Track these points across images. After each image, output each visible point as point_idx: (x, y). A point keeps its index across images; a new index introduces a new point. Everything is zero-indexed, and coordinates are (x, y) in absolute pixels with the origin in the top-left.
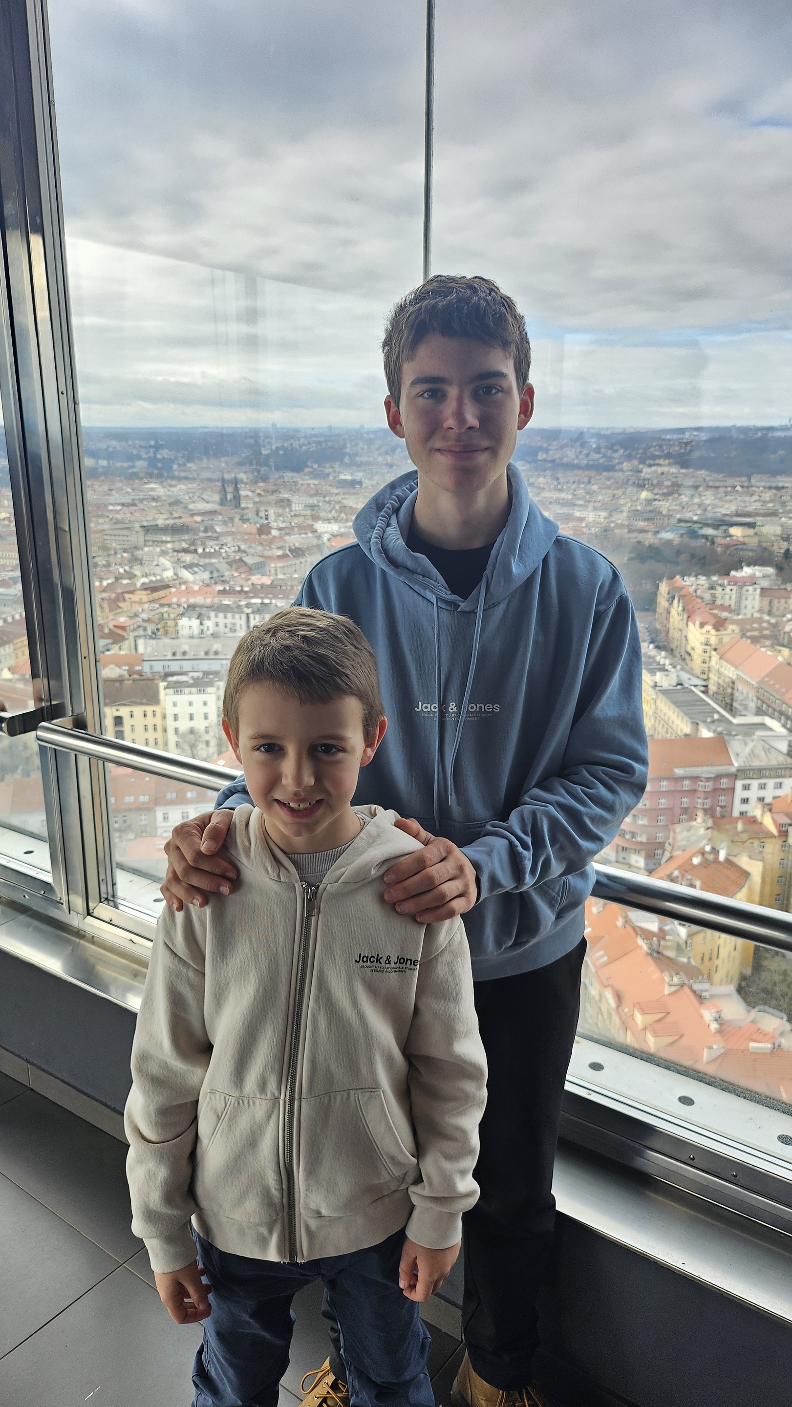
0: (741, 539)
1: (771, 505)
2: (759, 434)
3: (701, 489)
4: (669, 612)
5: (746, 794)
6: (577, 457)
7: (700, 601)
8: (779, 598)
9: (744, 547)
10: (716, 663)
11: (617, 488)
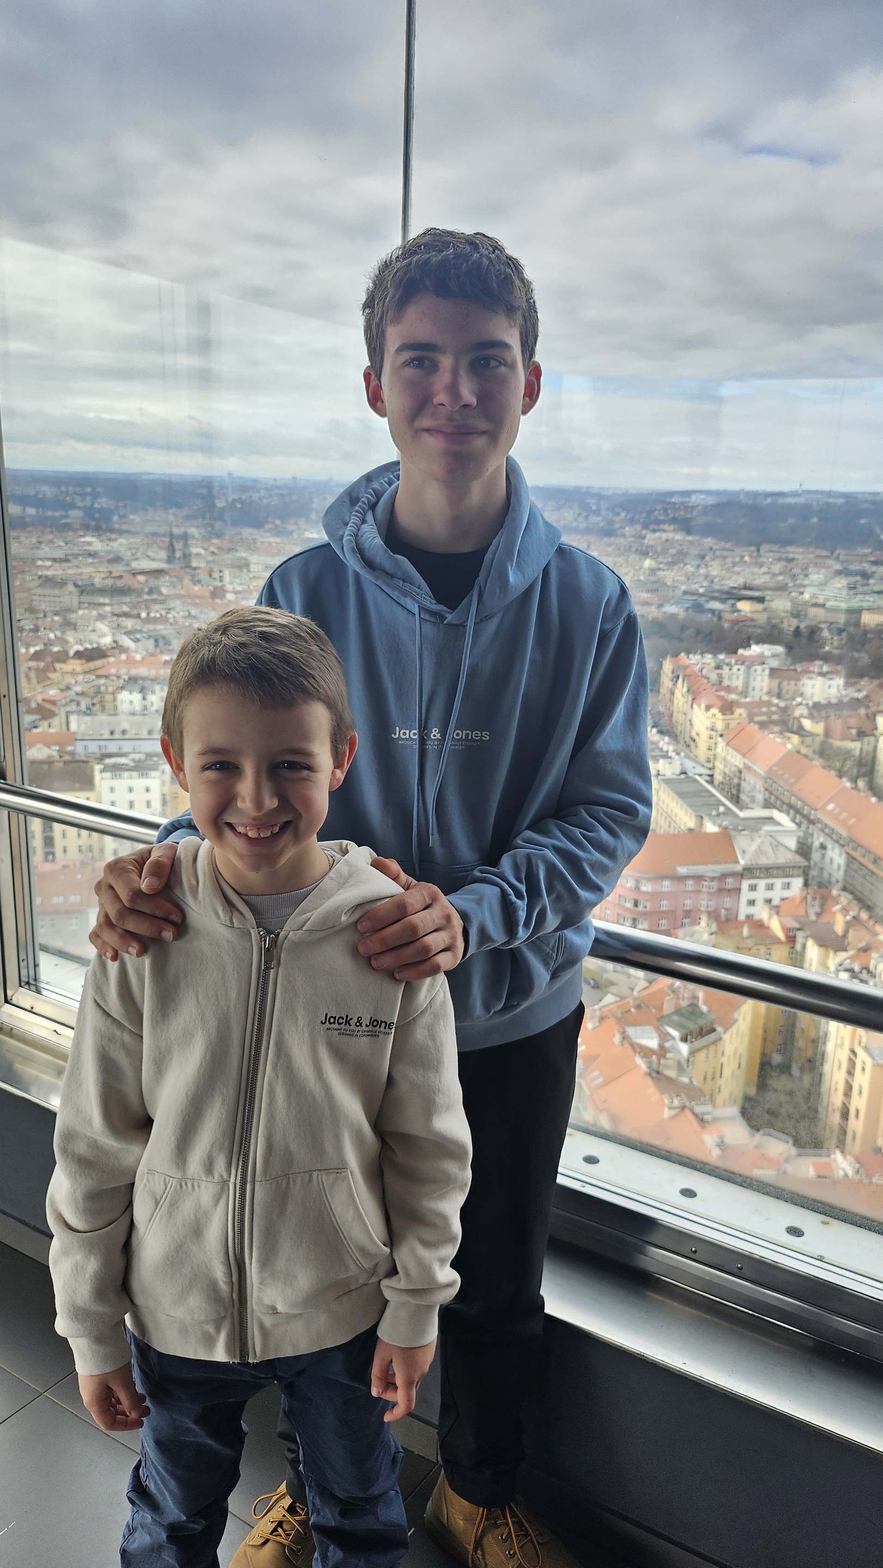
0: (749, 615)
1: (780, 578)
2: (769, 500)
3: (708, 558)
4: (673, 693)
5: (752, 895)
6: (576, 520)
7: (705, 681)
8: (790, 679)
9: (753, 623)
10: (723, 750)
11: (619, 555)
